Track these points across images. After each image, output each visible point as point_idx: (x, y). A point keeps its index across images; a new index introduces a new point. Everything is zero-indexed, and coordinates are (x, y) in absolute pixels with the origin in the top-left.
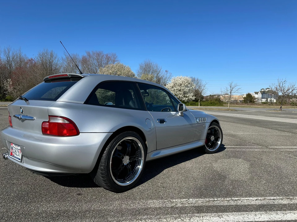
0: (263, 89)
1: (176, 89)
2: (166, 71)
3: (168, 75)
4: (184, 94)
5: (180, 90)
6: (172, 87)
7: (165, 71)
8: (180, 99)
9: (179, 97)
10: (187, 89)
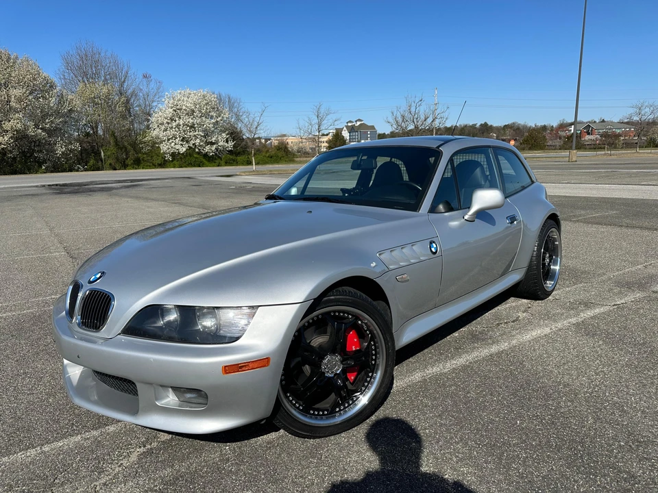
0: (350, 122)
1: (181, 122)
2: (145, 77)
3: (152, 85)
4: (205, 137)
5: (192, 127)
6: (172, 120)
7: (141, 77)
8: (197, 150)
9: (193, 144)
10: (208, 123)
